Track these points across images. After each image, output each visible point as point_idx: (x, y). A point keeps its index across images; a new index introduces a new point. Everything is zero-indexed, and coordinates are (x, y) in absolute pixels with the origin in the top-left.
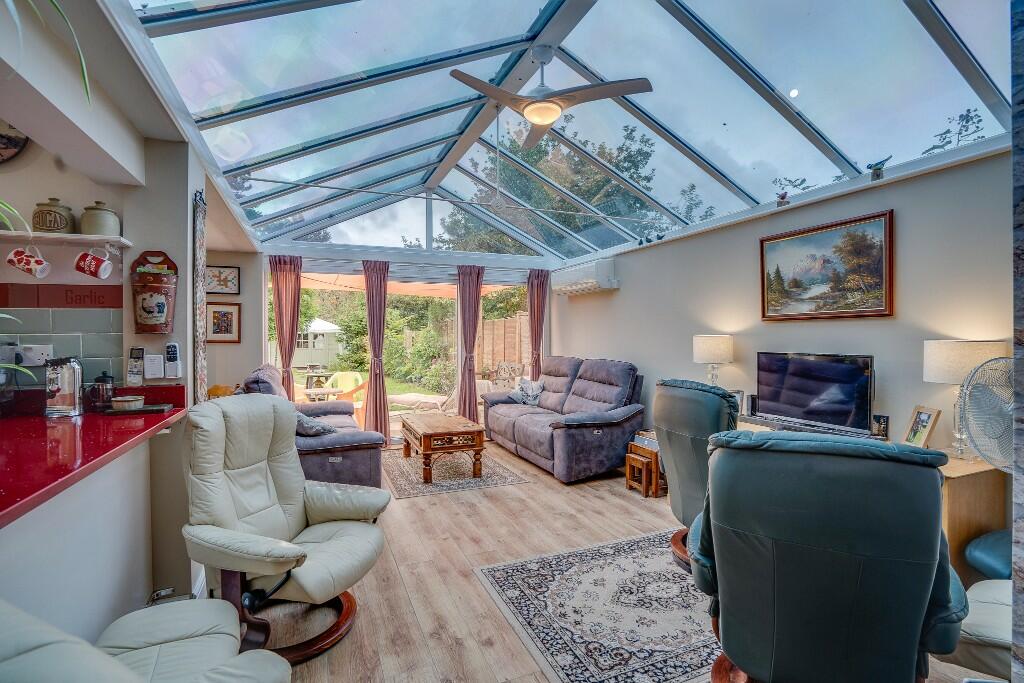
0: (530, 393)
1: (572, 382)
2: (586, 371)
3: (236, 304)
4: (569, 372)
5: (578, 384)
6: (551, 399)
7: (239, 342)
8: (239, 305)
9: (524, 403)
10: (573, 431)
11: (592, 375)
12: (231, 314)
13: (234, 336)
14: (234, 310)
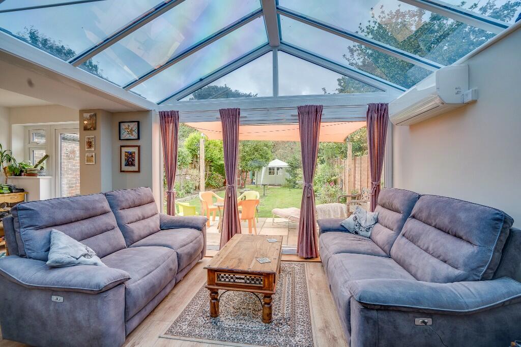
0: (363, 224)
1: (404, 220)
2: (420, 210)
3: (137, 146)
4: (401, 208)
5: (411, 224)
6: (382, 234)
7: (139, 171)
8: (139, 147)
9: (356, 233)
10: (374, 314)
11: (429, 216)
12: (134, 153)
13: (135, 168)
14: (135, 150)
